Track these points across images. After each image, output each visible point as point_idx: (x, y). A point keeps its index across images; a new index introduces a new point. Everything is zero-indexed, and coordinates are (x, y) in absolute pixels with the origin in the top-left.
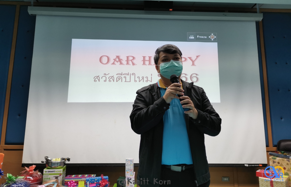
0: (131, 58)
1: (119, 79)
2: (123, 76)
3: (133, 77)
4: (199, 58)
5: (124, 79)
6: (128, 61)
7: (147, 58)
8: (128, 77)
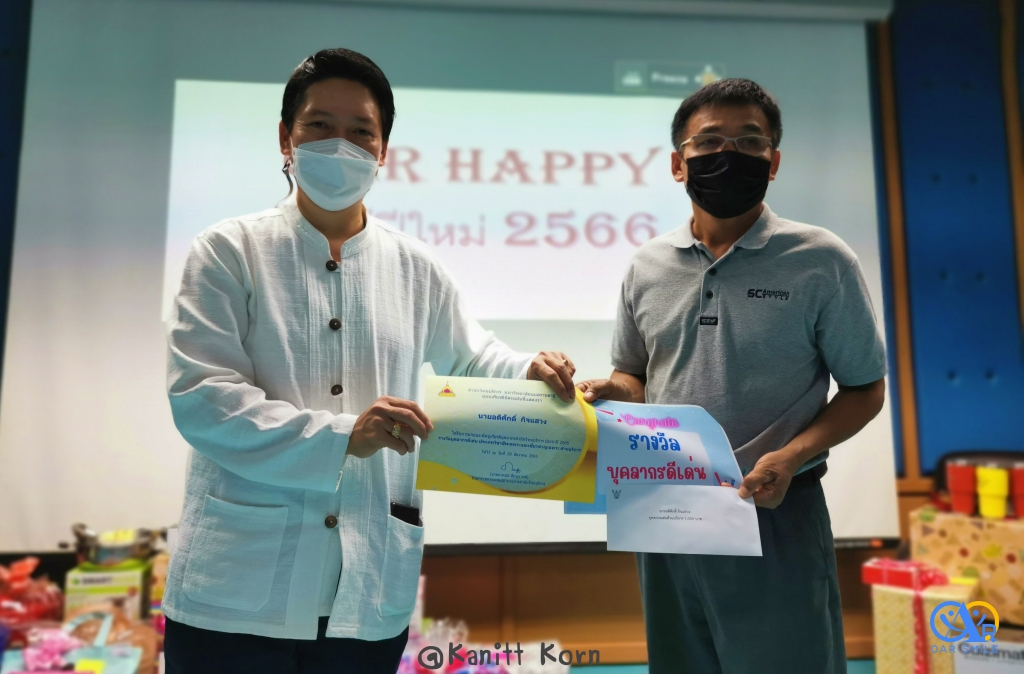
0: (406, 157)
3: (411, 226)
4: (658, 157)
6: (392, 164)
7: (466, 158)
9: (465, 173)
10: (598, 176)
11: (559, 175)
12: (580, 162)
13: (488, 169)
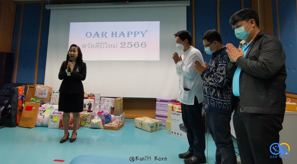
0: (105, 33)
1: (97, 46)
2: (99, 45)
3: (105, 45)
4: (147, 32)
5: (100, 46)
6: (102, 35)
7: (114, 33)
8: (102, 45)
9: (114, 36)
10: (136, 35)
11: (130, 35)
12: (134, 33)
13: (118, 35)
